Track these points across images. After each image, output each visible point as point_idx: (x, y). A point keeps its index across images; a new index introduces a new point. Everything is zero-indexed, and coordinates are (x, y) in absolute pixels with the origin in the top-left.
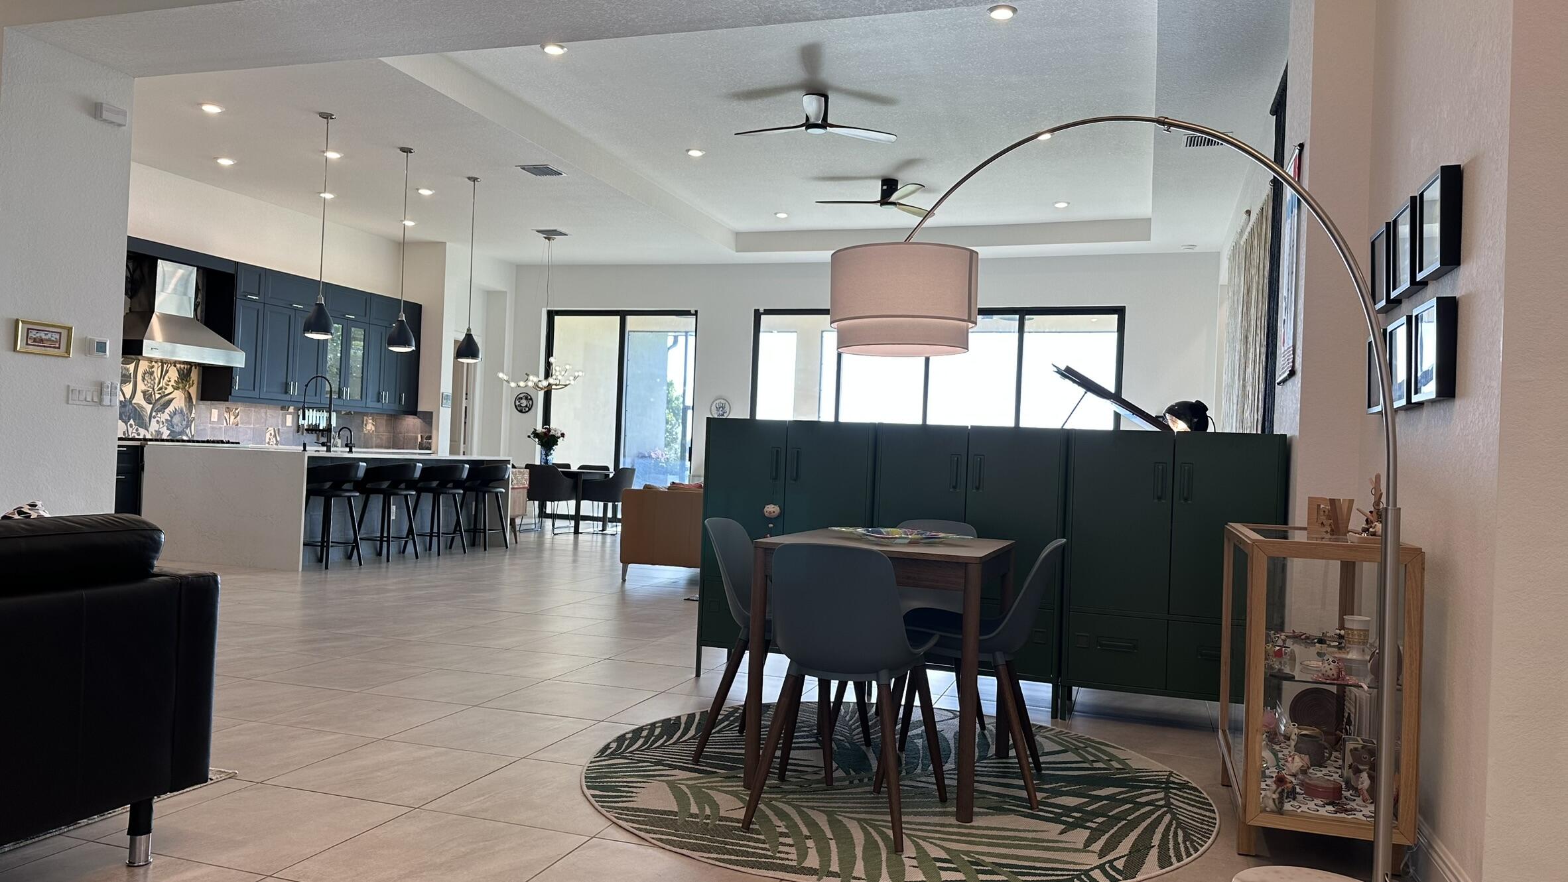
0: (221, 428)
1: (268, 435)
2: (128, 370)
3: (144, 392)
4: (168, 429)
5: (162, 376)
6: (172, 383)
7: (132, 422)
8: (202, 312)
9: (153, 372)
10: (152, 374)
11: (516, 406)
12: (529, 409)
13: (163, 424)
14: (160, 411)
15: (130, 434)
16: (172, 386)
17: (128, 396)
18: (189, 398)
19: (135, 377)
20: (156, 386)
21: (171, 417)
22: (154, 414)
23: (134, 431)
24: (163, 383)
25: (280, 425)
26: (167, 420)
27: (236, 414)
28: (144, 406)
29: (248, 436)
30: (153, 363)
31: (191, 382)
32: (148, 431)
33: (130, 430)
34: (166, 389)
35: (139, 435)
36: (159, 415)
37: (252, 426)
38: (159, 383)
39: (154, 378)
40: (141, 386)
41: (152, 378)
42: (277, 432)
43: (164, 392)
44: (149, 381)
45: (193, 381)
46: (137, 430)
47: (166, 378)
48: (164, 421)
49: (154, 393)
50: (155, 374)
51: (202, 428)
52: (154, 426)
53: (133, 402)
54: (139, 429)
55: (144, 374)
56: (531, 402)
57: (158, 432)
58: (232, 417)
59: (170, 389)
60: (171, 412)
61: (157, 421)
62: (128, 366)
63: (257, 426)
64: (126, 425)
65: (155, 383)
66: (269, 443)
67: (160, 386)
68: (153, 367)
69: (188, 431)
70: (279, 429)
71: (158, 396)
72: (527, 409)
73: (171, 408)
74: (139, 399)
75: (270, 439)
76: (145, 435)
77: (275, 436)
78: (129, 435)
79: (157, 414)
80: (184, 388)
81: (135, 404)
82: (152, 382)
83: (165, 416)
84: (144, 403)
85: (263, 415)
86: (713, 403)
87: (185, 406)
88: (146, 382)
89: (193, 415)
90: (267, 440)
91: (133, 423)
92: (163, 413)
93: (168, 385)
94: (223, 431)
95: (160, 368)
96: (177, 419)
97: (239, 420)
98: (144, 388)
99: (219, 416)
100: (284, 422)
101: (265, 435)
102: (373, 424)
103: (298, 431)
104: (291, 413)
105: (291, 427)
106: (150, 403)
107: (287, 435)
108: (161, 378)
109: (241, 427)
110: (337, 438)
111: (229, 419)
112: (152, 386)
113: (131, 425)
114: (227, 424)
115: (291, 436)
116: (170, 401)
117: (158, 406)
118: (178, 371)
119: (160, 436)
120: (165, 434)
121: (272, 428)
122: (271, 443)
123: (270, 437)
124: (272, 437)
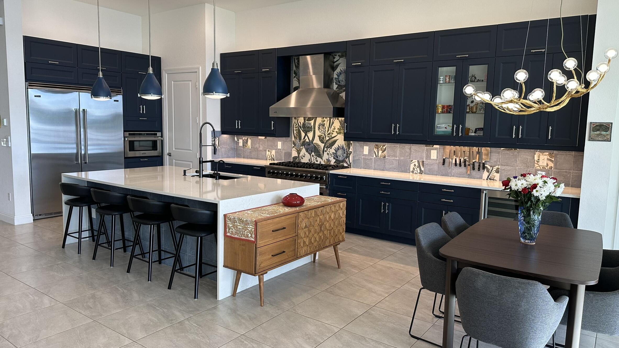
0: (371, 159)
1: (412, 166)
2: (310, 124)
3: (320, 137)
4: (334, 159)
5: (330, 126)
6: (336, 130)
7: (313, 153)
9: (324, 124)
10: (323, 125)
13: (331, 155)
14: (329, 148)
15: (312, 160)
16: (336, 132)
17: (311, 139)
19: (315, 128)
21: (336, 151)
22: (325, 149)
23: (315, 159)
24: (331, 130)
25: (424, 158)
26: (333, 153)
27: (383, 149)
28: (320, 145)
29: (393, 165)
30: (325, 119)
32: (322, 159)
33: (312, 158)
34: (332, 134)
35: (317, 161)
36: (328, 150)
37: (398, 158)
38: (328, 131)
39: (325, 128)
40: (318, 133)
41: (324, 128)
42: (421, 163)
43: (332, 136)
44: (322, 129)
46: (316, 158)
47: (333, 127)
49: (325, 137)
50: (326, 125)
51: (357, 158)
52: (325, 156)
53: (313, 142)
54: (317, 157)
55: (319, 125)
57: (328, 160)
58: (380, 152)
59: (335, 134)
60: (335, 148)
61: (328, 153)
62: (310, 122)
63: (402, 158)
64: (310, 155)
65: (325, 131)
66: (413, 172)
67: (329, 132)
68: (324, 121)
69: (347, 160)
70: (423, 161)
71: (327, 138)
73: (336, 146)
74: (317, 141)
75: (414, 169)
76: (320, 162)
77: (419, 166)
78: (312, 161)
79: (327, 149)
80: (344, 133)
81: (315, 143)
82: (324, 130)
83: (332, 150)
84: (319, 143)
85: (408, 150)
87: (345, 144)
88: (320, 130)
89: (350, 150)
90: (411, 169)
91: (314, 155)
92: (331, 148)
93: (334, 131)
94: (373, 161)
95: (329, 121)
96: (340, 153)
97: (386, 154)
98: (320, 134)
99: (370, 151)
100: (428, 156)
101: (409, 166)
102: (551, 160)
103: (444, 163)
104: (436, 149)
105: (436, 160)
106: (323, 143)
107: (432, 167)
108: (329, 128)
109: (388, 159)
110: (493, 172)
111: (378, 154)
112: (324, 133)
113: (313, 156)
114: (376, 156)
115: (436, 167)
116: (335, 141)
117: (327, 144)
118: (340, 122)
119: (329, 162)
120: (333, 162)
121: (417, 161)
122: (415, 172)
123: (414, 167)
124: (416, 167)
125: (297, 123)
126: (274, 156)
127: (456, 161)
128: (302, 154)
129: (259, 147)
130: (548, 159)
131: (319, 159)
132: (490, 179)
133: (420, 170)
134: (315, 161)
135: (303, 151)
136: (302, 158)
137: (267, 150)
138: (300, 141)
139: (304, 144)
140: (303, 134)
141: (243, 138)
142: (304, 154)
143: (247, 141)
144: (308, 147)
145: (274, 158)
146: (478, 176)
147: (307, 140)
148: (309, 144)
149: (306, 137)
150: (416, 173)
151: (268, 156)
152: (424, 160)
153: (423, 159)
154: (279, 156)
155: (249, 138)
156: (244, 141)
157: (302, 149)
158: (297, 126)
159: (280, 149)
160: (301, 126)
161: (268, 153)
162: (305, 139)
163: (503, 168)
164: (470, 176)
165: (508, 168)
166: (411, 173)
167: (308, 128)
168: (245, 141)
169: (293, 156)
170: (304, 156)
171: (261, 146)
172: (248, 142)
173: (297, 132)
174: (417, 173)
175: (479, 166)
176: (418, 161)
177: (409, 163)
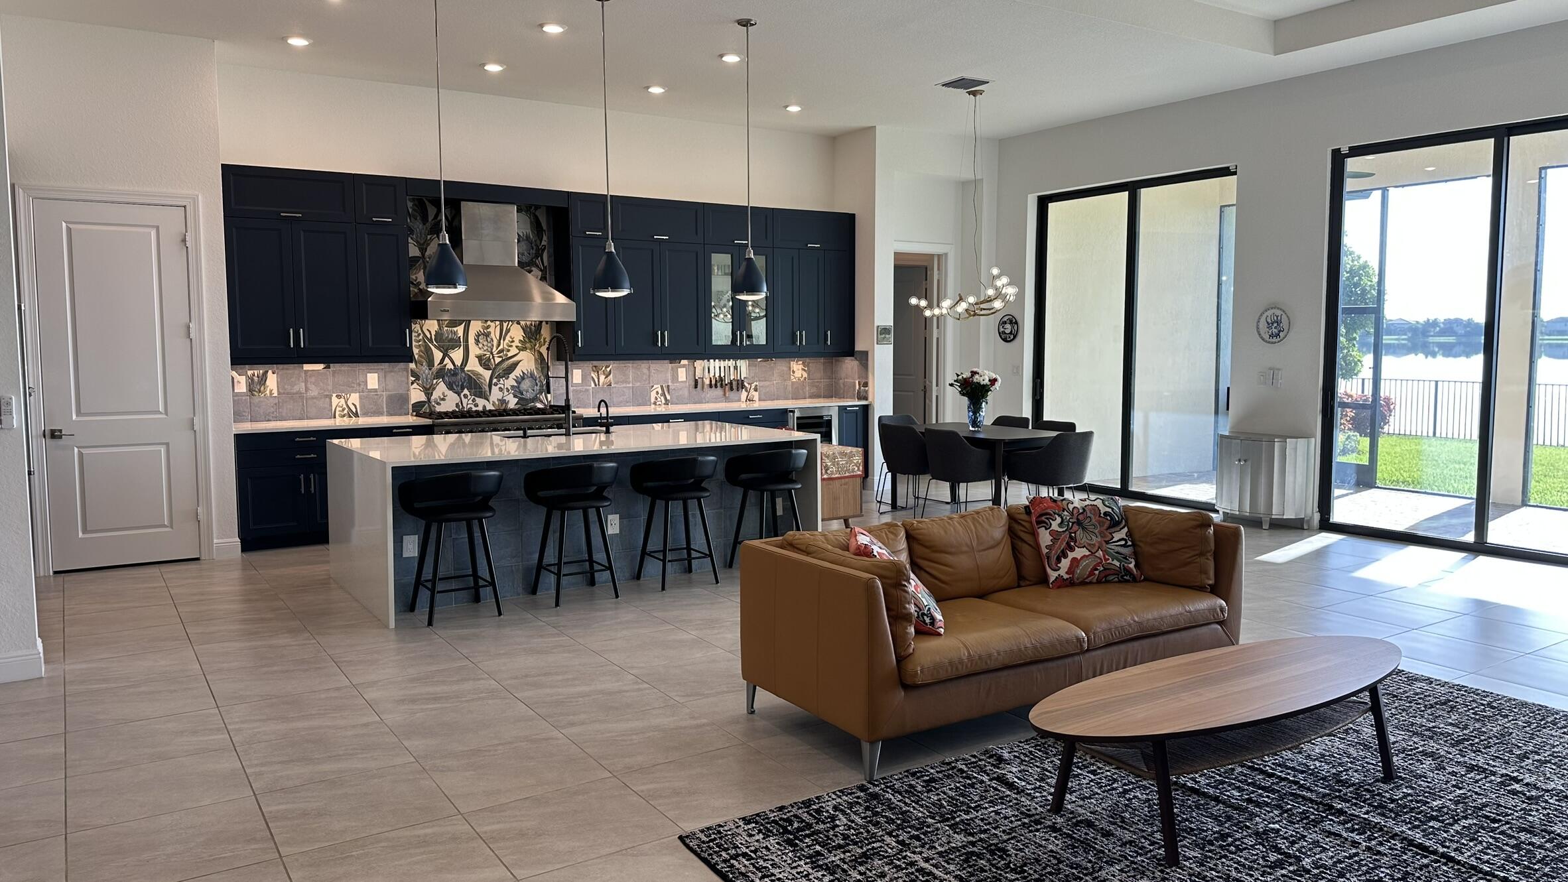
0: (587, 390)
1: (653, 394)
2: (456, 333)
3: (480, 358)
4: (515, 396)
5: (502, 336)
6: (517, 343)
7: (466, 391)
8: (549, 257)
9: (490, 333)
10: (487, 335)
11: (999, 333)
12: (1015, 337)
13: (508, 390)
14: (502, 377)
15: (465, 405)
16: (517, 347)
17: (458, 363)
18: (541, 360)
19: (466, 340)
20: (495, 349)
21: (518, 382)
22: (495, 380)
23: (470, 402)
24: (504, 344)
25: (670, 381)
26: (512, 386)
27: (606, 373)
28: (481, 373)
29: (624, 397)
30: (489, 323)
31: (542, 340)
32: (488, 401)
33: (465, 401)
34: (508, 351)
35: (476, 405)
36: (502, 382)
37: (631, 385)
38: (499, 345)
39: (492, 339)
40: (474, 350)
41: (489, 340)
42: (665, 389)
43: (507, 355)
44: (485, 343)
45: (545, 339)
46: (474, 400)
47: (508, 338)
48: (509, 388)
49: (493, 357)
50: (492, 335)
51: (561, 392)
52: (495, 395)
53: (465, 370)
54: (476, 398)
55: (478, 335)
56: (1016, 328)
57: (503, 401)
58: (602, 377)
59: (514, 351)
60: (517, 377)
61: (500, 388)
62: (455, 329)
63: (638, 384)
64: (459, 395)
65: (493, 345)
66: (655, 403)
67: (501, 347)
68: (488, 327)
69: (542, 397)
70: (668, 386)
71: (498, 360)
72: (1012, 337)
73: (517, 372)
74: (473, 365)
75: (656, 399)
76: (484, 407)
77: (664, 394)
78: (463, 407)
79: (499, 381)
80: (533, 348)
81: (468, 371)
82: (489, 345)
83: (510, 382)
84: (480, 370)
85: (645, 371)
86: (1261, 315)
87: (536, 368)
88: (480, 346)
90: (653, 400)
91: (468, 394)
92: (507, 379)
93: (511, 346)
94: (590, 394)
95: (498, 328)
96: (526, 385)
97: (611, 379)
98: (479, 352)
99: (584, 377)
100: (675, 377)
101: (648, 394)
102: (804, 370)
103: (696, 387)
104: (684, 366)
105: (685, 382)
106: (488, 369)
107: (681, 393)
108: (500, 339)
109: (614, 387)
110: (752, 390)
111: (599, 379)
112: (489, 349)
113: (466, 396)
114: (596, 385)
115: (686, 393)
116: (516, 365)
117: (499, 371)
118: (523, 329)
119: (504, 405)
120: (512, 403)
122: (658, 403)
123: (656, 396)
124: (659, 395)
125: (420, 332)
126: (358, 407)
127: (711, 381)
128: (436, 395)
129: (307, 389)
130: (803, 369)
131: (481, 403)
132: (749, 400)
133: (666, 398)
134: (473, 406)
135: (441, 388)
136: (438, 404)
137: (334, 395)
138: (430, 369)
139: (441, 374)
140: (438, 355)
141: (250, 373)
142: (443, 394)
143: (263, 379)
144: (453, 379)
145: (357, 411)
146: (736, 399)
147: (450, 366)
148: (454, 373)
149: (447, 360)
150: (660, 405)
151: (338, 409)
152: (670, 384)
153: (668, 382)
154: (371, 407)
155: (270, 372)
156: (252, 380)
157: (437, 384)
158: (421, 337)
159: (375, 390)
160: (431, 337)
161: (335, 401)
162: (445, 363)
163: (762, 384)
164: (727, 400)
165: (767, 383)
166: (653, 406)
167: (451, 340)
168: (256, 379)
169: (413, 401)
170: (443, 399)
171: (312, 387)
172: (267, 382)
173: (420, 351)
175: (738, 384)
176: (660, 385)
177: (649, 391)
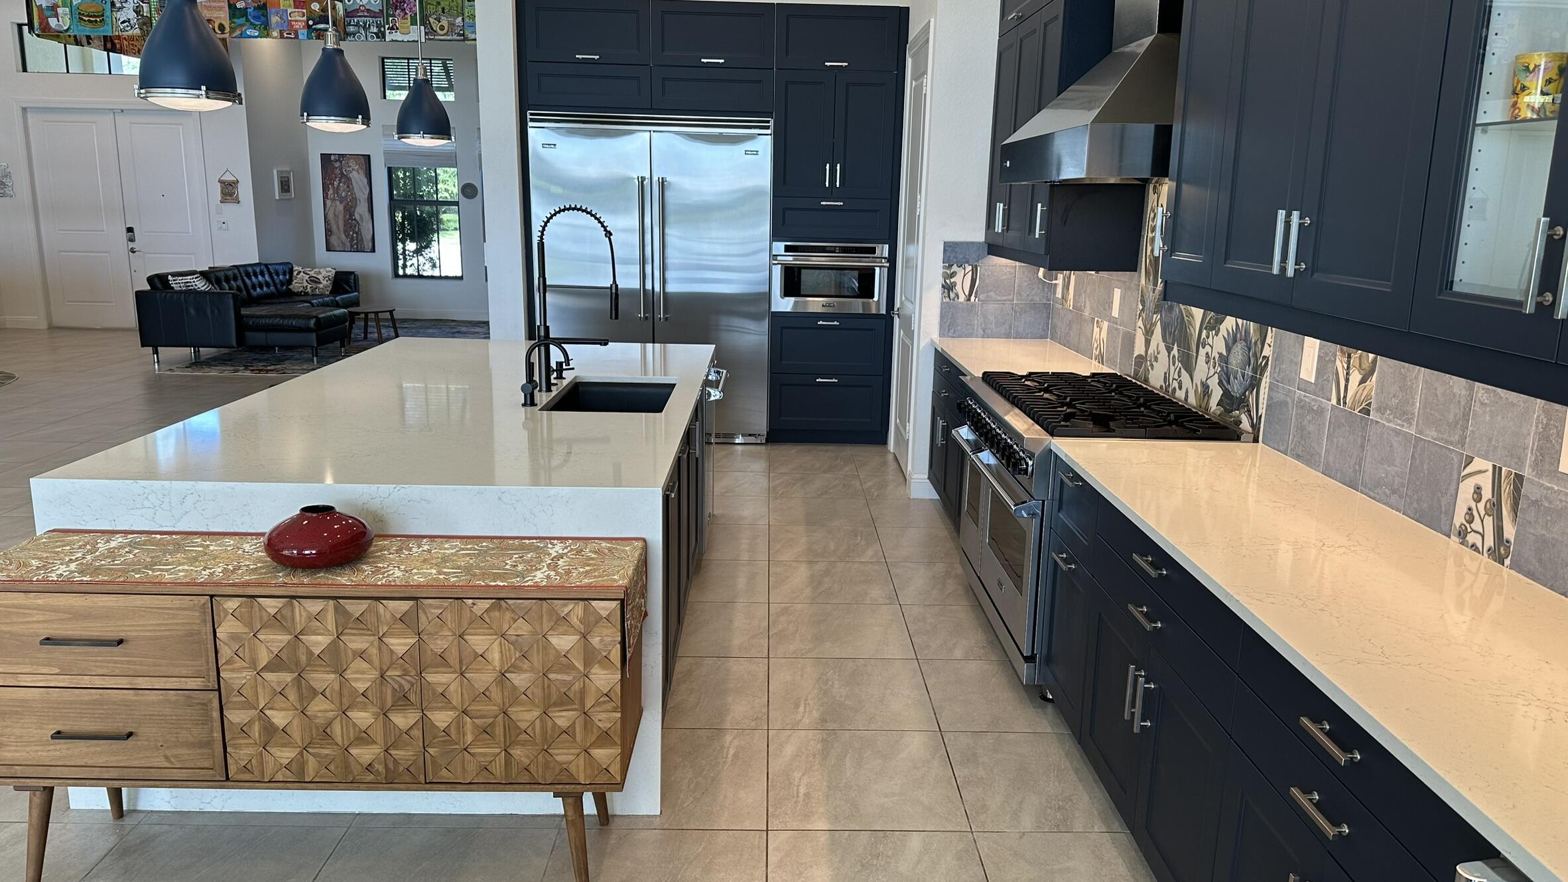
0: (1322, 412)
1: (1465, 494)
4: (1220, 383)
7: (1175, 349)
13: (1216, 366)
14: (1212, 329)
15: (1171, 382)
21: (1228, 349)
23: (1176, 375)
25: (1529, 458)
26: (1220, 356)
28: (1195, 312)
29: (1390, 469)
32: (1192, 381)
33: (1172, 371)
35: (1182, 387)
37: (1413, 431)
42: (1506, 489)
46: (1179, 373)
48: (1217, 358)
51: (1281, 396)
52: (1201, 369)
54: (1182, 369)
57: (1206, 390)
58: (1355, 378)
60: (1229, 334)
61: (1207, 354)
63: (1431, 434)
64: (1169, 355)
66: (1462, 534)
69: (1252, 400)
70: (1519, 479)
73: (1230, 322)
76: (1188, 393)
77: (1495, 509)
78: (1170, 385)
79: (1209, 338)
83: (1219, 344)
89: (1265, 351)
90: (1459, 519)
91: (1177, 355)
92: (1217, 334)
94: (1324, 424)
96: (1236, 357)
97: (1373, 393)
99: (1324, 364)
100: (1549, 455)
101: (1453, 487)
107: (1559, 530)
109: (1377, 422)
111: (1346, 389)
113: (1174, 360)
114: (1339, 400)
119: (1206, 400)
120: (1216, 398)
121: (1488, 466)
122: (1472, 538)
123: (1473, 505)
124: (1481, 506)
125: (1156, 210)
126: (1105, 348)
128: (1152, 347)
131: (1185, 380)
133: (1500, 531)
134: (1176, 387)
135: (1157, 335)
136: (1152, 367)
137: (1096, 320)
139: (1160, 304)
142: (1158, 345)
145: (1103, 354)
150: (1477, 550)
151: (1095, 345)
152: (1527, 472)
153: (1521, 461)
154: (1112, 349)
156: (1065, 281)
157: (1156, 324)
158: (1155, 221)
159: (1116, 321)
161: (1095, 331)
166: (1455, 538)
169: (1136, 352)
170: (1156, 359)
171: (1088, 303)
172: (1070, 286)
174: (1479, 545)
176: (1494, 467)
177: (1455, 476)
